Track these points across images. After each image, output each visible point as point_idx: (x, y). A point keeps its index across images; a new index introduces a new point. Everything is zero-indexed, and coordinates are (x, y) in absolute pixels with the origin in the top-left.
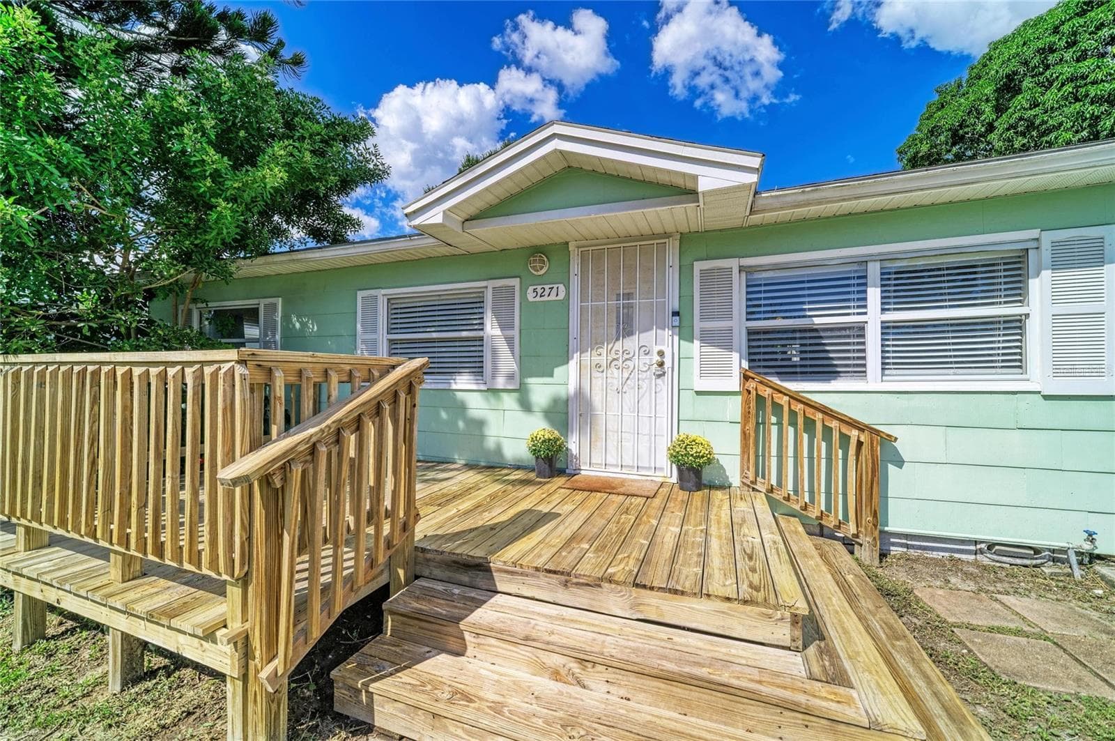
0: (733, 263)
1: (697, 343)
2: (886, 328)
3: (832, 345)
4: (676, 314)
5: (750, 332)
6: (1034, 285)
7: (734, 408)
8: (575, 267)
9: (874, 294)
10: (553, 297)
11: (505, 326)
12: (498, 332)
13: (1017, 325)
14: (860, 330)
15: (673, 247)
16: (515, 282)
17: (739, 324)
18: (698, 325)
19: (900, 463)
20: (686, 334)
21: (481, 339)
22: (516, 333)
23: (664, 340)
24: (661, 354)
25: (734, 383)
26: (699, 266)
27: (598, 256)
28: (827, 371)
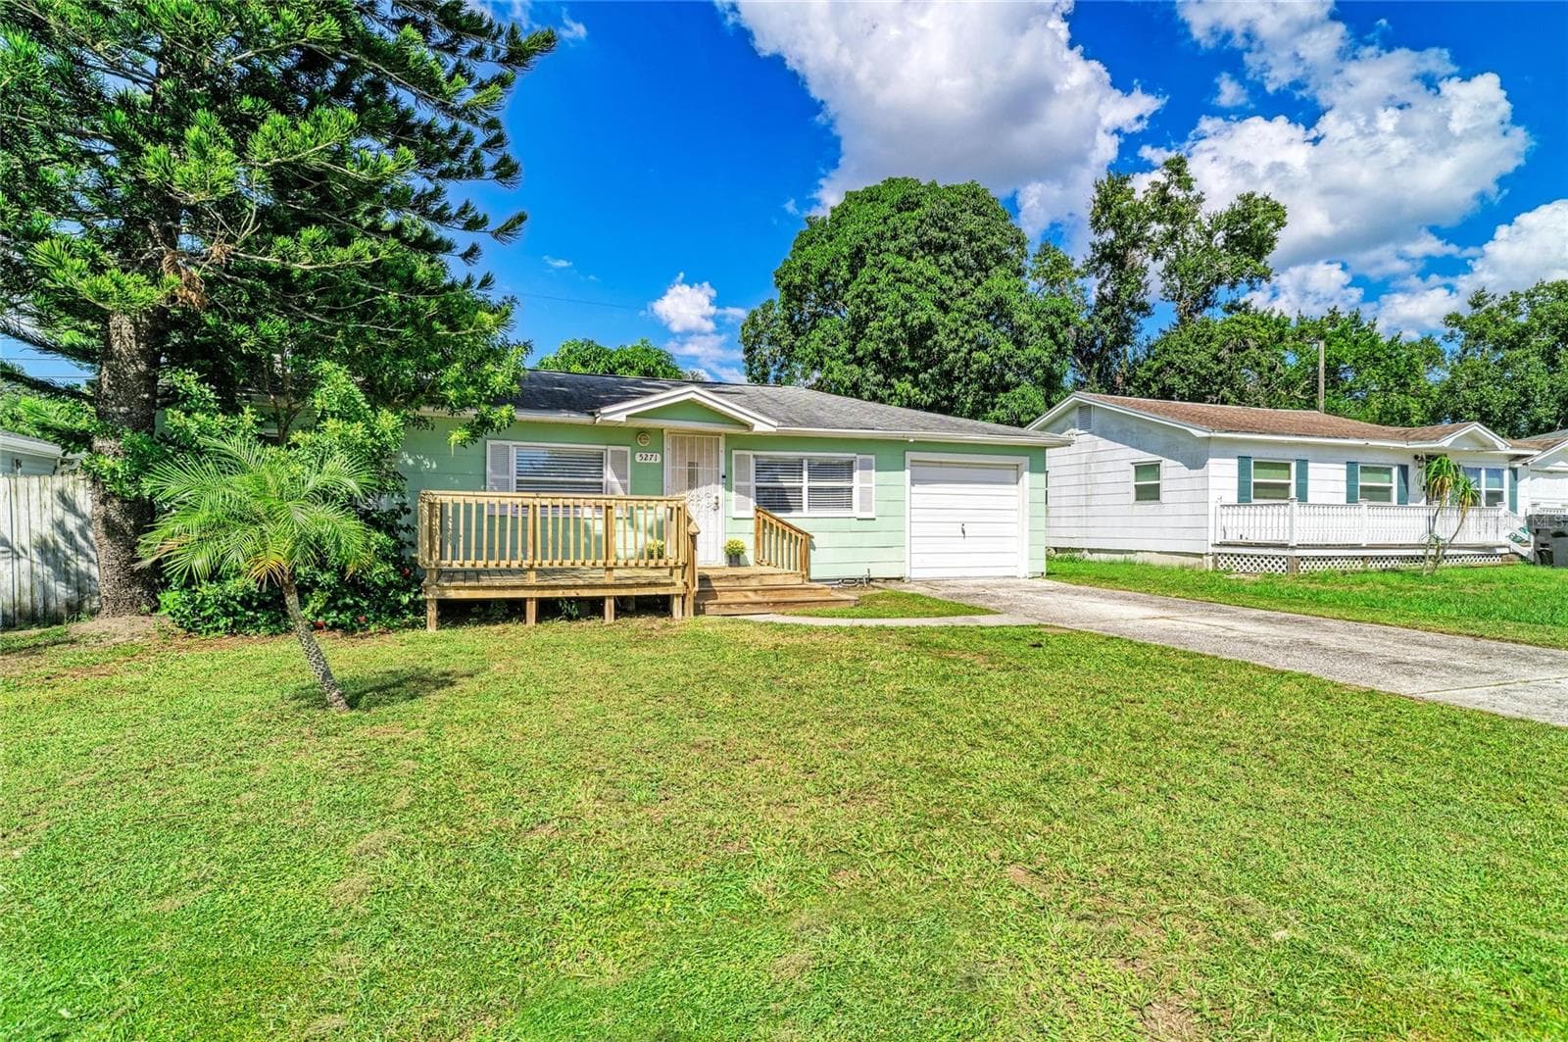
0: (751, 453)
1: (734, 493)
2: (810, 490)
3: (790, 496)
4: (724, 477)
5: (757, 488)
6: (854, 474)
7: (751, 526)
8: (667, 445)
9: (805, 474)
10: (653, 461)
11: (621, 476)
12: (615, 480)
13: (850, 490)
14: (800, 489)
15: (722, 440)
16: (628, 449)
17: (752, 484)
18: (734, 483)
19: (814, 549)
20: (729, 488)
21: (601, 484)
22: (629, 481)
23: (720, 490)
24: (717, 498)
25: (751, 513)
26: (735, 452)
27: (682, 440)
28: (787, 508)
